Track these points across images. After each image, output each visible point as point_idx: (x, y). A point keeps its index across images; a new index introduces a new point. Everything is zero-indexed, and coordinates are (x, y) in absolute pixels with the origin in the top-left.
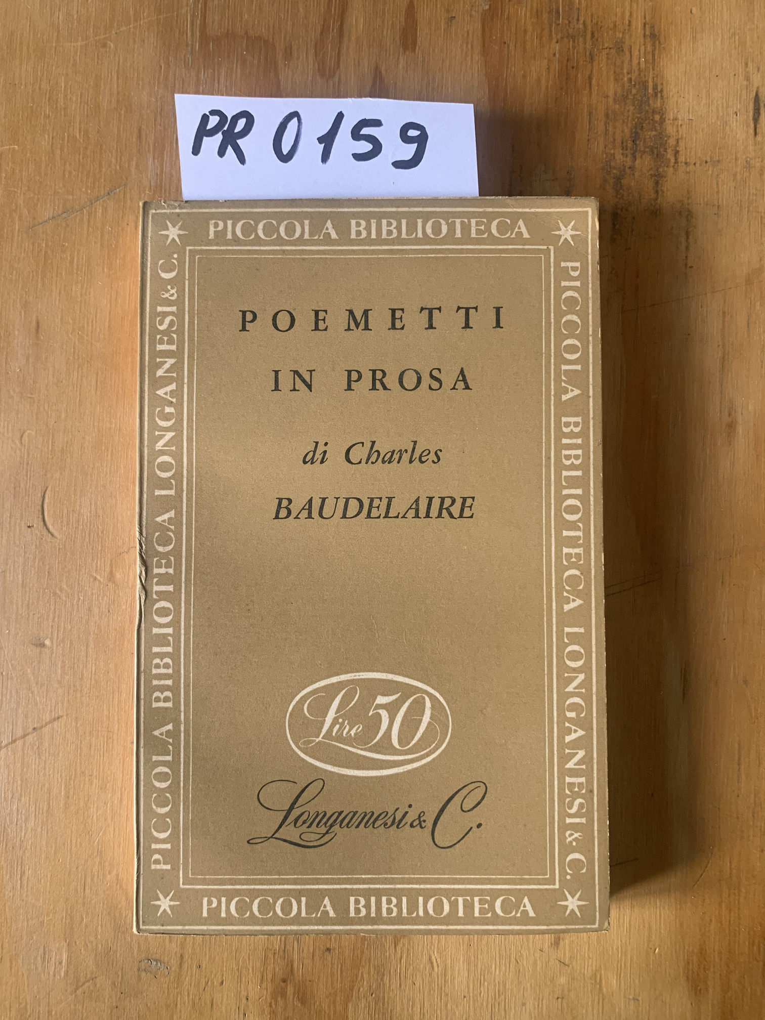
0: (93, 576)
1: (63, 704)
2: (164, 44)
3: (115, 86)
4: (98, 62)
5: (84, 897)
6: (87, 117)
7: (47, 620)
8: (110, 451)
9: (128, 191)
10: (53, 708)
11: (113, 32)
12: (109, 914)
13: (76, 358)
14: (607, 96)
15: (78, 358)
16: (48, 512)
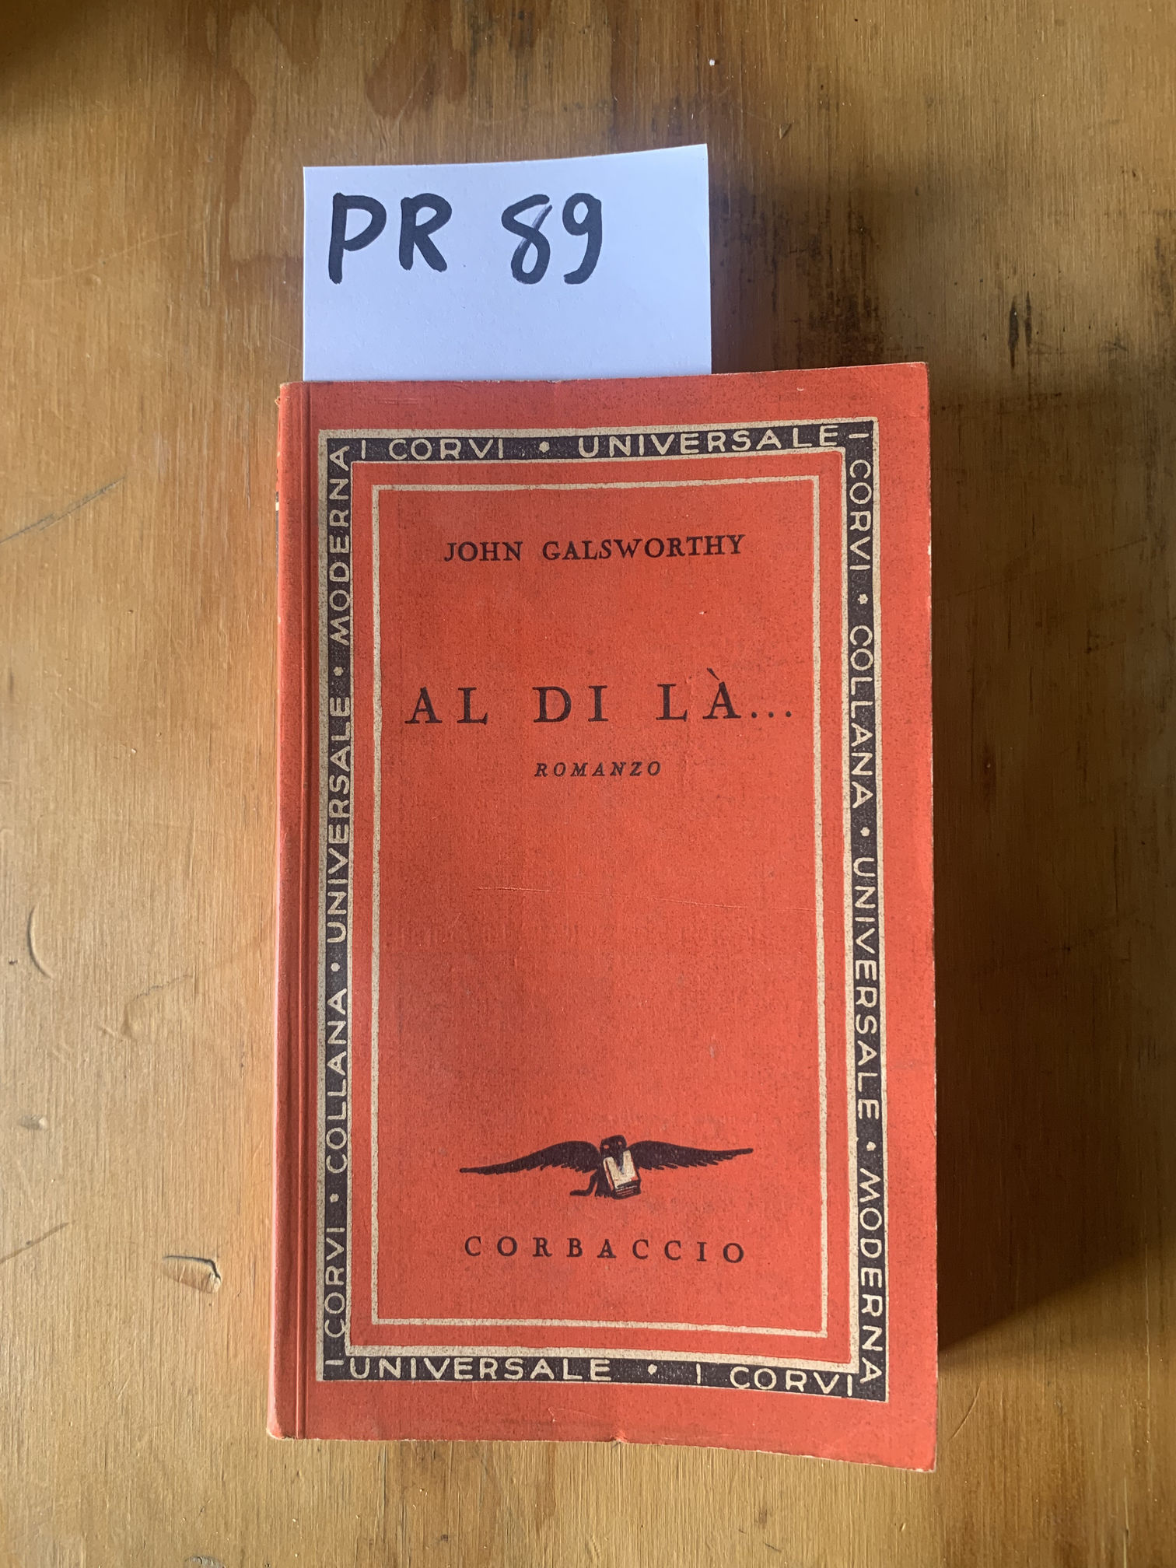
0: (101, 1029)
1: (67, 1206)
2: (172, 275)
3: (106, 339)
4: (80, 306)
5: (106, 1472)
6: (68, 383)
7: (42, 1091)
8: (118, 853)
9: (129, 486)
10: (54, 1213)
11: (100, 261)
12: (141, 1496)
13: (66, 725)
14: (800, 320)
15: (69, 724)
16: (37, 940)
